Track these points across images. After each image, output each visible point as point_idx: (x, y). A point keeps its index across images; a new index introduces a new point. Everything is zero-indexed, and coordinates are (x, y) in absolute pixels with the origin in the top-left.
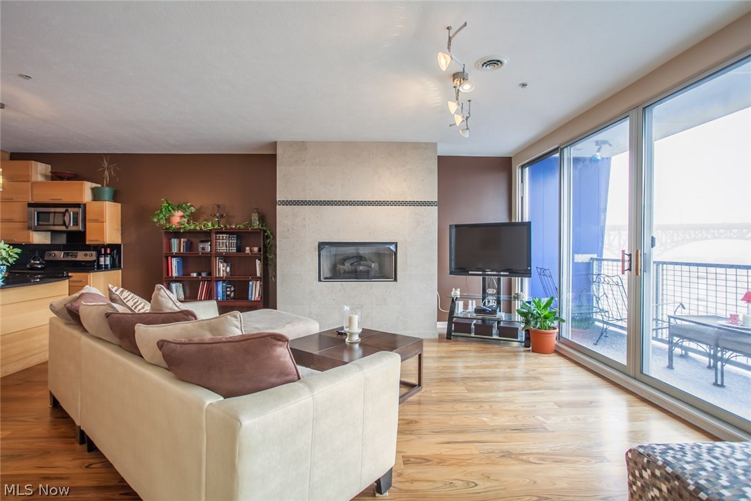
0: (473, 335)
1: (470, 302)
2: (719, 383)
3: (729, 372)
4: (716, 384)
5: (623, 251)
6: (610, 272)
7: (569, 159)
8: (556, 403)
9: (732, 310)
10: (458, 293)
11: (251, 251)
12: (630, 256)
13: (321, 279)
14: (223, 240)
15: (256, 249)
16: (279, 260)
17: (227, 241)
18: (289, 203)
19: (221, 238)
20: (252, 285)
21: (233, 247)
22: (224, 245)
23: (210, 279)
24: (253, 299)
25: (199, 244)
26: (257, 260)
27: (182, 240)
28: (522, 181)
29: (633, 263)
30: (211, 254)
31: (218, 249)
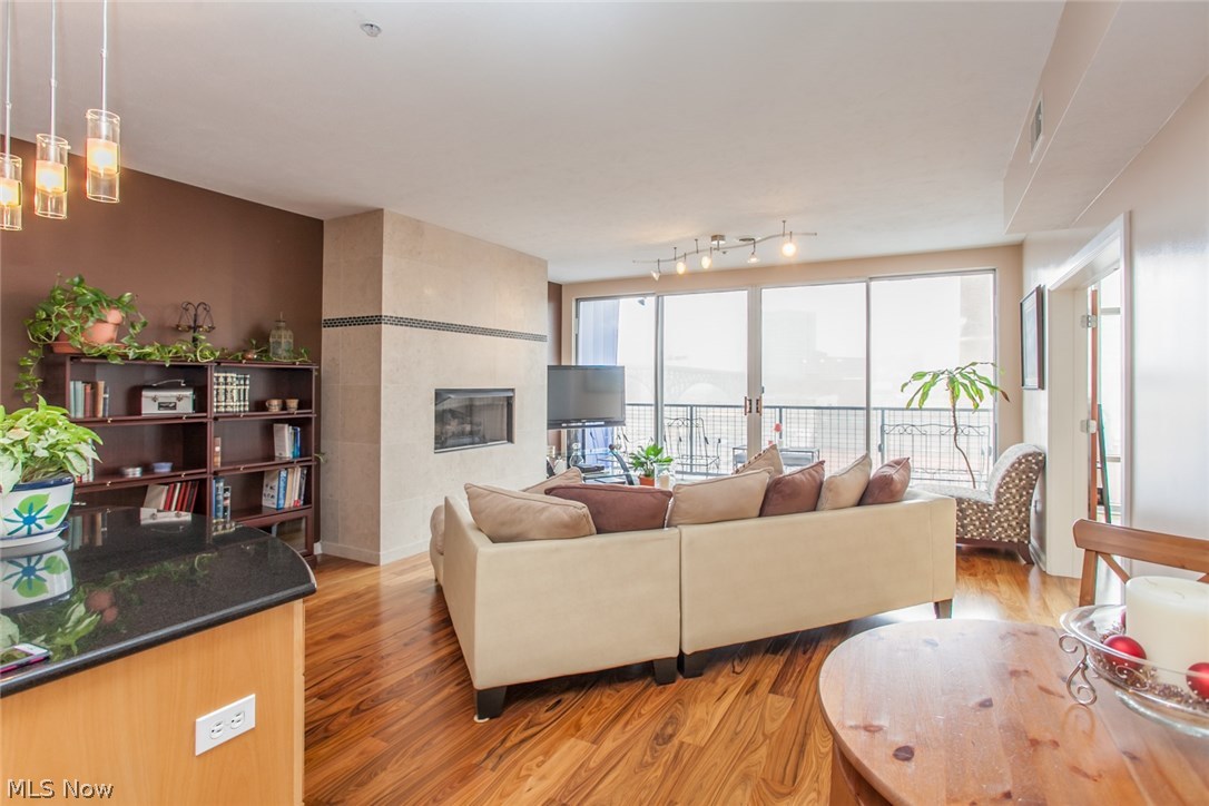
11: (284, 407)
12: (750, 400)
13: (436, 449)
14: (226, 384)
15: (293, 403)
16: (384, 421)
17: (234, 389)
18: (400, 321)
19: (221, 380)
20: (286, 478)
21: (244, 400)
22: (229, 396)
23: (204, 476)
24: (287, 506)
25: (141, 396)
26: (286, 426)
27: (101, 385)
28: (577, 316)
29: (754, 406)
30: (206, 417)
31: (217, 407)
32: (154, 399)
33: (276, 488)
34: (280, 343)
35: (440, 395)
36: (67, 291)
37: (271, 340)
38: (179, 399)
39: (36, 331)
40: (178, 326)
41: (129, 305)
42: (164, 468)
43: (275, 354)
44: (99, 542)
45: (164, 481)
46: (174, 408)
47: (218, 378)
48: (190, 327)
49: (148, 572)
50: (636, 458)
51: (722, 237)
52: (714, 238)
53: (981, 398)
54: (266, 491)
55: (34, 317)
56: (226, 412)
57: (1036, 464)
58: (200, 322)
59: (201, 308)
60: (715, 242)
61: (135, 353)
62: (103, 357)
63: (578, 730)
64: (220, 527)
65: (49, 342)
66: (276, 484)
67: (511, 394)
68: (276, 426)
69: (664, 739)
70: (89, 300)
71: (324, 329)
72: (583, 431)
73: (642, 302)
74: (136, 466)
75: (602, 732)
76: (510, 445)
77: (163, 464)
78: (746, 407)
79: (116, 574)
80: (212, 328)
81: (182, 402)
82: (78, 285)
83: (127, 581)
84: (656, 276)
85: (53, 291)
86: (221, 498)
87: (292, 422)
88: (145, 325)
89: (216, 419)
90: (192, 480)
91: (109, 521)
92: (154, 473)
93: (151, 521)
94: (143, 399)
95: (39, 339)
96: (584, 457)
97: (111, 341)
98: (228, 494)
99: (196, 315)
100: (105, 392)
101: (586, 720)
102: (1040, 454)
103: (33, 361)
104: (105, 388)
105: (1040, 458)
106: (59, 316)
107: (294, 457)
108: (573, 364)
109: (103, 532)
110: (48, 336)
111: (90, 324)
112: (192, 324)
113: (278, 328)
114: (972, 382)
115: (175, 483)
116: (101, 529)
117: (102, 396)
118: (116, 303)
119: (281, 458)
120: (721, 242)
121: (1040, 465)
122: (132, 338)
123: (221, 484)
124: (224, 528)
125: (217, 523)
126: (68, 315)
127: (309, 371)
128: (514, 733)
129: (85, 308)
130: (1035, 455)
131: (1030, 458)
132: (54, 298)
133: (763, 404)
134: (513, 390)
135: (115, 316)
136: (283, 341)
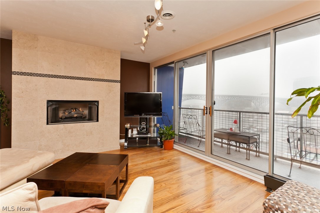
0: (137, 145)
1: (134, 129)
2: (229, 153)
3: (232, 149)
4: (228, 153)
5: (204, 106)
6: (185, 113)
7: (178, 68)
8: (189, 174)
9: (231, 126)
10: (129, 125)
12: (207, 108)
13: (48, 123)
18: (24, 74)
28: (154, 74)
29: (208, 111)
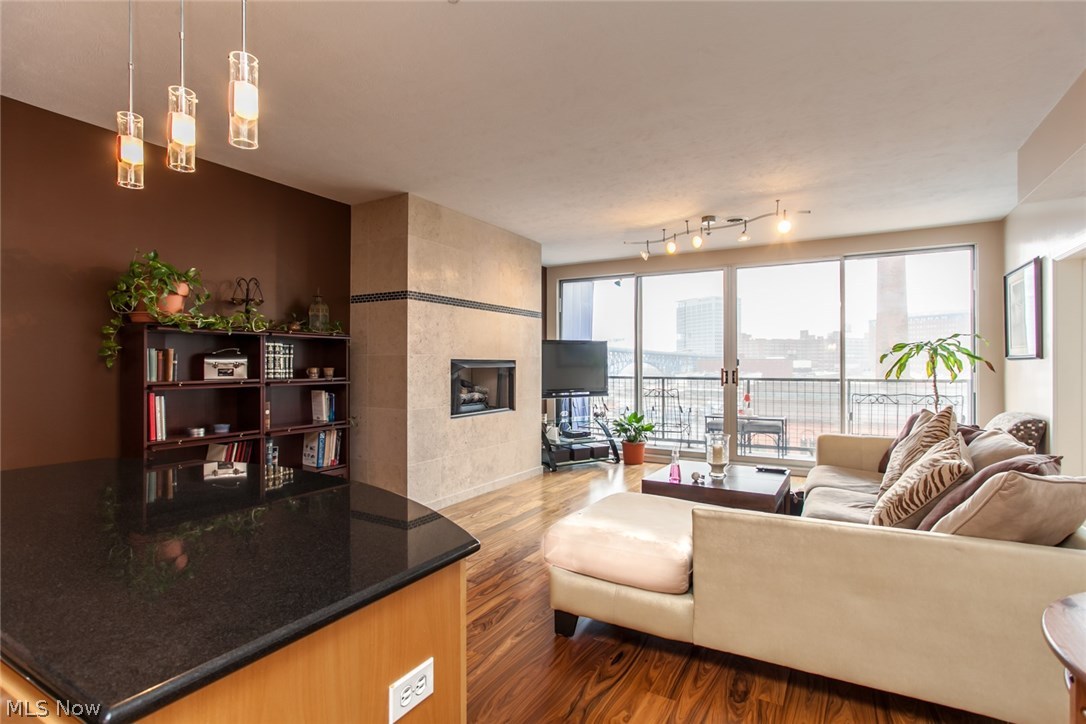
11: (322, 375)
12: (727, 372)
13: (452, 414)
14: (275, 353)
15: (330, 371)
16: (410, 389)
17: (281, 356)
18: (423, 297)
19: (271, 349)
20: (325, 439)
21: (289, 368)
22: (277, 364)
23: (258, 437)
24: (325, 465)
25: (203, 362)
26: (323, 392)
27: (172, 352)
28: (561, 296)
29: (730, 378)
30: (259, 383)
31: (268, 373)
32: (215, 366)
33: (316, 449)
34: (318, 316)
35: (455, 365)
36: (144, 265)
37: (310, 313)
38: (236, 366)
39: (117, 301)
40: (233, 299)
41: (194, 280)
42: (223, 429)
43: (314, 327)
44: (171, 496)
45: (224, 440)
46: (232, 374)
47: (268, 347)
48: (243, 301)
49: (213, 524)
50: (619, 425)
51: (712, 218)
52: (705, 219)
53: (960, 369)
54: (306, 451)
55: (115, 288)
56: (275, 378)
57: (1036, 431)
58: (251, 297)
59: (252, 283)
60: (706, 223)
61: (203, 323)
62: (176, 325)
63: (651, 684)
64: (271, 483)
65: (129, 312)
66: (315, 444)
67: (513, 366)
68: (314, 392)
69: (740, 696)
70: (164, 273)
71: (351, 305)
72: (570, 400)
73: (618, 283)
74: (199, 427)
75: (675, 687)
76: (511, 412)
77: (222, 425)
78: (722, 379)
79: (188, 525)
80: (262, 301)
81: (239, 369)
82: (154, 259)
83: (197, 531)
84: (645, 256)
85: (132, 265)
86: (270, 457)
87: (328, 389)
88: (208, 297)
89: (268, 384)
90: (247, 441)
91: (179, 477)
92: (214, 433)
93: (213, 477)
94: (205, 365)
95: (118, 309)
96: (571, 424)
97: (180, 311)
98: (277, 454)
99: (248, 290)
100: (174, 359)
101: (654, 674)
102: (1041, 422)
103: (115, 329)
104: (175, 355)
105: (1041, 425)
106: (138, 288)
107: (330, 421)
108: (558, 339)
109: (174, 487)
110: (128, 305)
111: (165, 295)
112: (245, 298)
113: (317, 303)
114: (952, 354)
115: (233, 443)
116: (172, 484)
117: (172, 362)
118: (183, 277)
119: (318, 422)
120: (711, 223)
121: (1041, 432)
122: (197, 309)
123: (271, 445)
124: (274, 484)
125: (268, 480)
126: (146, 286)
127: (343, 342)
128: (589, 685)
129: (161, 280)
130: (1035, 422)
131: (1029, 425)
132: (133, 272)
133: (740, 376)
134: (514, 362)
135: (183, 289)
136: (321, 314)
